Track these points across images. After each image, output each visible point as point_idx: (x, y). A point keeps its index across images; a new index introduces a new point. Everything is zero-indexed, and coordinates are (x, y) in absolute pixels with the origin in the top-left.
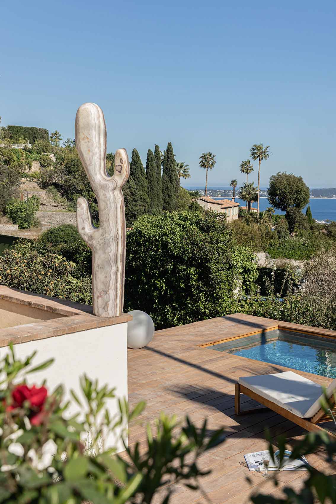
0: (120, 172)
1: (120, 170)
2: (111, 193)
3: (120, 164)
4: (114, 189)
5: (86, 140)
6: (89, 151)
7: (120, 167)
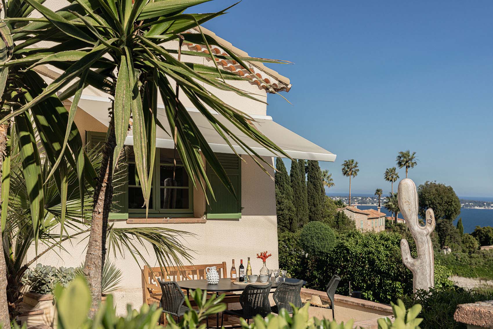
0: (430, 224)
1: (430, 223)
2: (425, 237)
3: (431, 219)
4: (427, 235)
5: (408, 203)
6: (410, 210)
7: (431, 221)
